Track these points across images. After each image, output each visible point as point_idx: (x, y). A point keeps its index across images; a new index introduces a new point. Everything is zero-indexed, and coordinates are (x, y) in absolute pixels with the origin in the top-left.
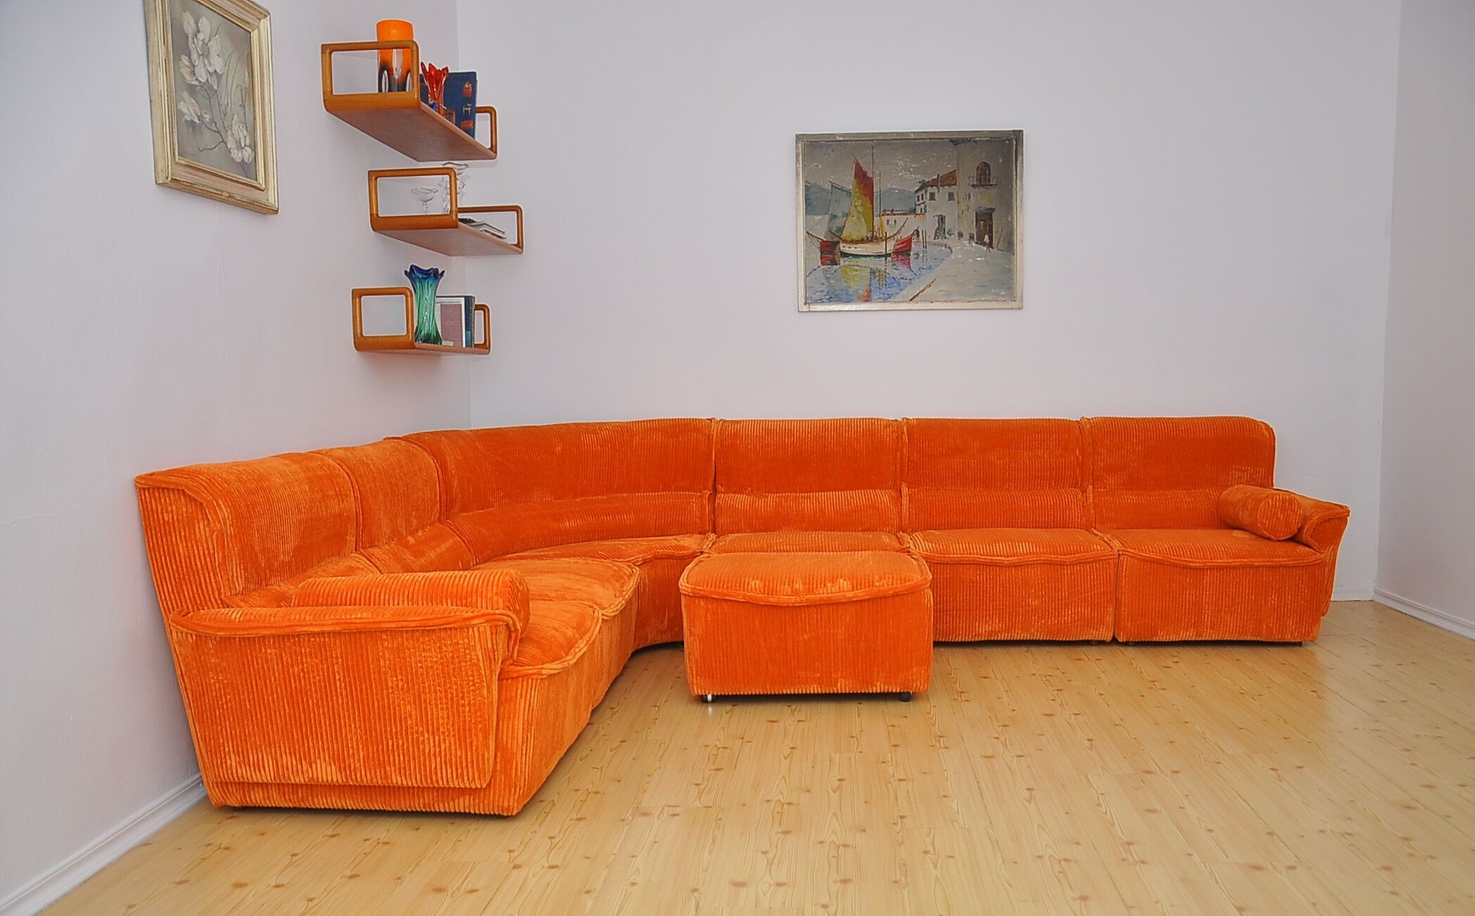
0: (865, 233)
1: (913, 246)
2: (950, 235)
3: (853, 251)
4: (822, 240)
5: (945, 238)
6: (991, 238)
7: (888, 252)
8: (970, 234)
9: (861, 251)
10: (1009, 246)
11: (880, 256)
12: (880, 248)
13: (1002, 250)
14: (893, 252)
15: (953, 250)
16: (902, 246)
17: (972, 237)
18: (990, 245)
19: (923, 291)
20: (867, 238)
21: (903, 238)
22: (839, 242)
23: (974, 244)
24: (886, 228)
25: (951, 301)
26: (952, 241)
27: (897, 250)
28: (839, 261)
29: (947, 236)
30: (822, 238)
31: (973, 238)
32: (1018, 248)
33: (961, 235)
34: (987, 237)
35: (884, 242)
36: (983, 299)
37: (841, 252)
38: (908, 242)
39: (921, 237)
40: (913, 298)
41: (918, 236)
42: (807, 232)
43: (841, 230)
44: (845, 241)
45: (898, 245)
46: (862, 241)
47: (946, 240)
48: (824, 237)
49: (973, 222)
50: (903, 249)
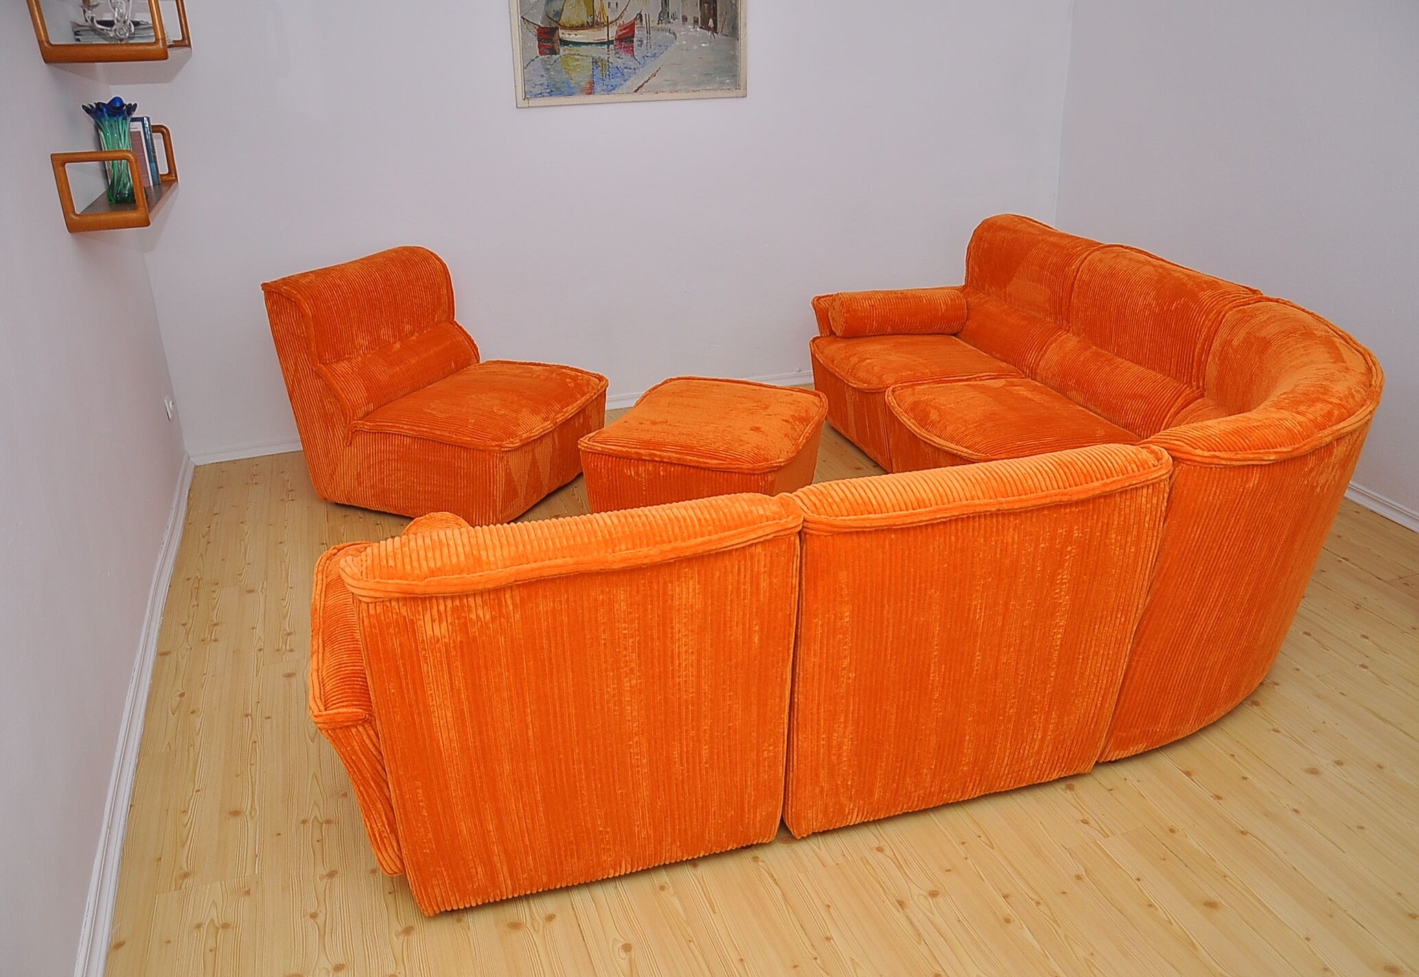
0: (585, 18)
1: (636, 32)
2: (674, 20)
3: (573, 38)
4: (539, 26)
5: (669, 22)
6: (715, 22)
7: (610, 39)
8: (694, 18)
9: (583, 39)
10: (734, 31)
11: (602, 44)
12: (601, 35)
13: (726, 36)
14: (616, 39)
15: (678, 35)
16: (624, 31)
17: (696, 22)
18: (715, 30)
19: (647, 81)
20: (588, 23)
21: (625, 23)
22: (558, 29)
23: (698, 29)
24: (607, 11)
25: (677, 91)
26: (676, 25)
27: (619, 36)
28: (559, 49)
29: (671, 20)
30: (539, 24)
31: (698, 22)
32: (741, 32)
33: (685, 19)
34: (711, 21)
35: (606, 28)
36: (708, 88)
37: (560, 40)
38: (631, 27)
39: (644, 22)
40: (638, 90)
41: (641, 20)
42: (522, 17)
43: (559, 14)
44: (564, 27)
45: (621, 30)
46: (582, 27)
47: (669, 25)
48: (542, 23)
49: (697, 5)
50: (626, 36)
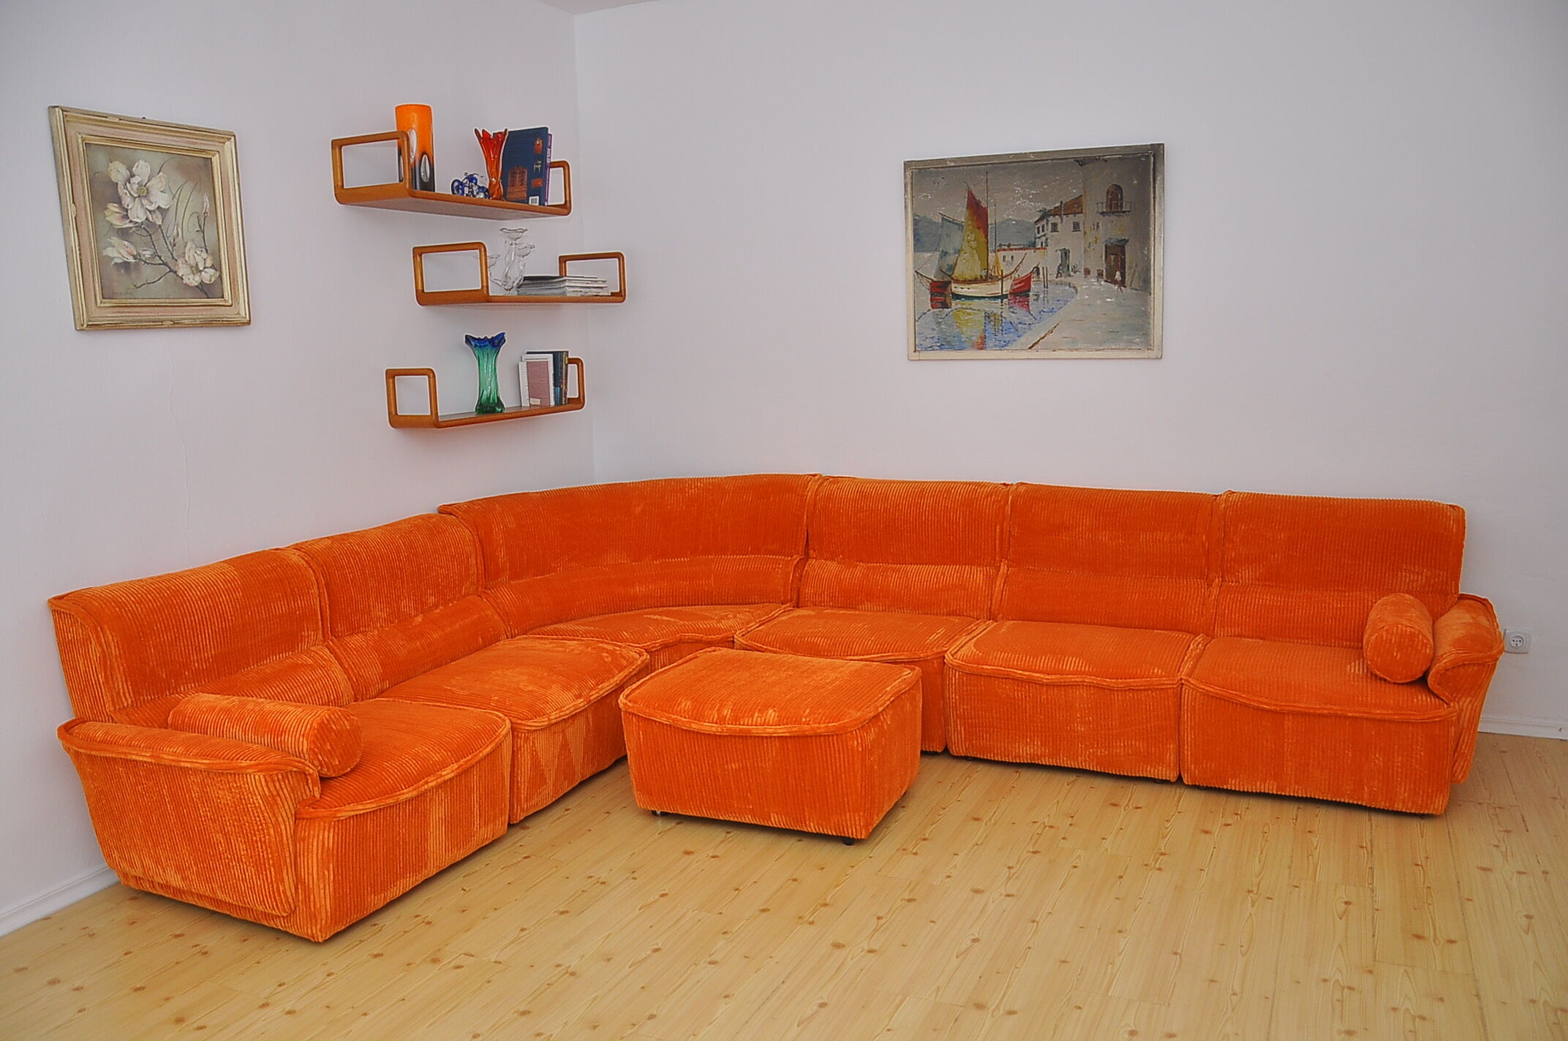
0: (978, 272)
1: (1032, 286)
2: (1075, 273)
3: (965, 292)
4: (932, 280)
5: (1070, 275)
6: (1123, 275)
7: (1004, 293)
8: (1098, 270)
9: (975, 292)
10: (1145, 284)
11: (996, 298)
12: (995, 289)
13: (1136, 290)
14: (1010, 293)
15: (1079, 289)
16: (1019, 285)
17: (1100, 275)
18: (1122, 283)
19: (1043, 338)
20: (981, 277)
21: (1021, 276)
22: (950, 282)
23: (1103, 283)
24: (1002, 265)
25: (1077, 350)
26: (1077, 279)
27: (1014, 290)
28: (951, 303)
29: (1072, 274)
30: (933, 278)
31: (1102, 275)
32: (1156, 286)
33: (1087, 272)
34: (1118, 273)
35: (1000, 281)
36: (1114, 347)
37: (953, 293)
38: (1027, 281)
39: (1041, 276)
40: (1033, 346)
41: (1038, 274)
42: (916, 272)
43: (952, 268)
44: (957, 281)
45: (1016, 284)
46: (975, 281)
47: (1070, 278)
48: (935, 277)
49: (1102, 257)
50: (1022, 289)
